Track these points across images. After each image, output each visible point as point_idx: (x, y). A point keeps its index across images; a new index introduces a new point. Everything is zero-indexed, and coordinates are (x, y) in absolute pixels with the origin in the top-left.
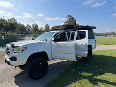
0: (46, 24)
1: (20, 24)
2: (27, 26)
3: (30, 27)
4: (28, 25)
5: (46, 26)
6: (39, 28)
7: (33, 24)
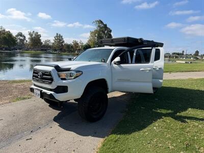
0: (57, 34)
1: (4, 30)
2: (17, 36)
3: (25, 37)
4: (20, 34)
5: (57, 37)
6: (42, 41)
7: (32, 32)
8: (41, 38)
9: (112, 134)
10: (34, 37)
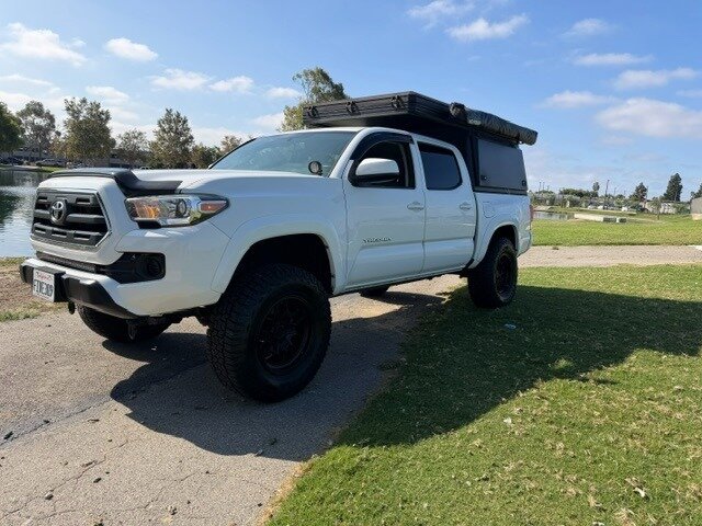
7: (77, 101)
8: (109, 125)
9: (338, 443)
10: (86, 121)
